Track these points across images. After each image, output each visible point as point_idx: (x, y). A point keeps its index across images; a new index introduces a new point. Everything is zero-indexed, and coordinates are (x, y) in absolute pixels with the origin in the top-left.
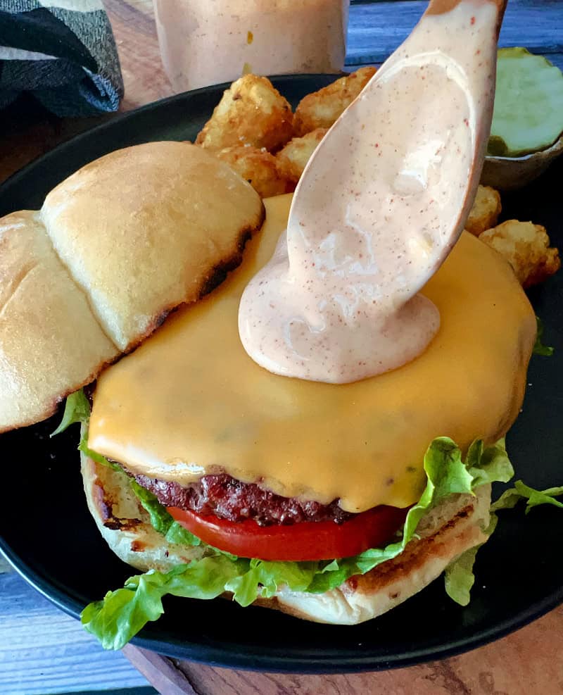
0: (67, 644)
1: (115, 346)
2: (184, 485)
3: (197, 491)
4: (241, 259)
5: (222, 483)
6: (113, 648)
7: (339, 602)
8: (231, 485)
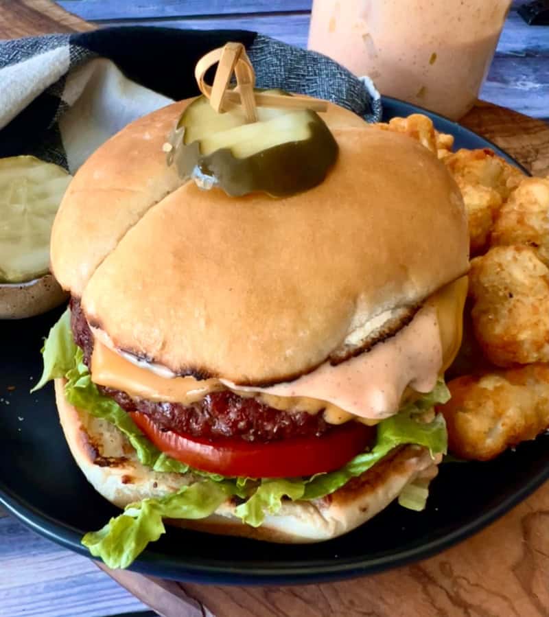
0: (45, 582)
2: (186, 404)
3: (198, 410)
5: (224, 398)
6: (120, 567)
8: (233, 399)
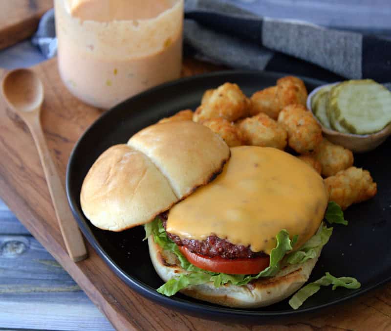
1: (177, 197)
2: (200, 241)
3: (205, 244)
4: (222, 171)
5: (214, 239)
7: (249, 293)
8: (217, 239)
